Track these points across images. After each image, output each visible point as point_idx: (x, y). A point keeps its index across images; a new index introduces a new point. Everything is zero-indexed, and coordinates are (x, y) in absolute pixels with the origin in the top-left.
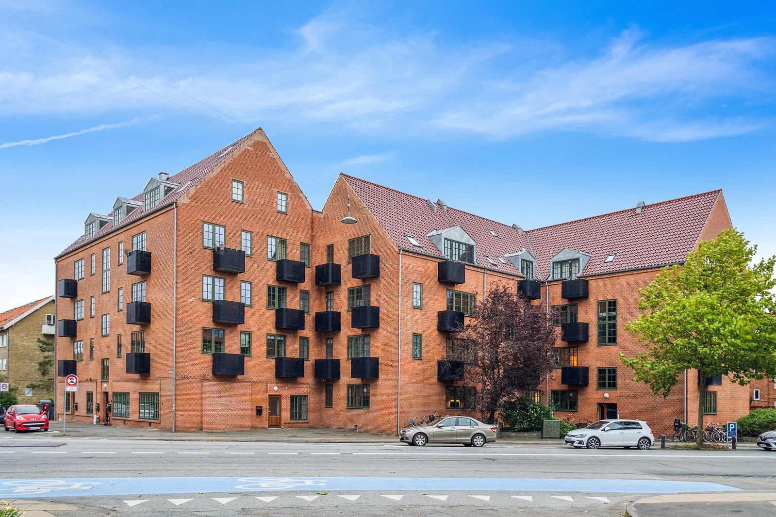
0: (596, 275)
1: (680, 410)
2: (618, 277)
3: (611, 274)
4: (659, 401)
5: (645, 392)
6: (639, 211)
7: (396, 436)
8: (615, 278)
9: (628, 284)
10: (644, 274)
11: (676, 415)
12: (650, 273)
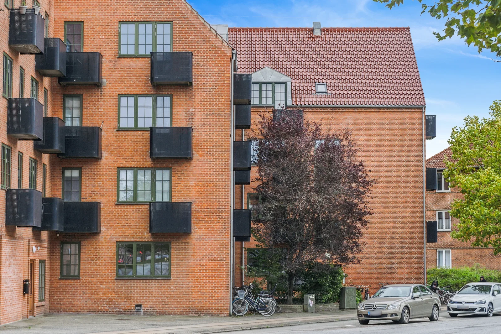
0: (313, 107)
1: (418, 271)
2: (343, 113)
3: (333, 108)
4: (394, 261)
5: (378, 251)
6: (317, 33)
7: (227, 316)
8: (338, 113)
9: (355, 122)
10: (375, 113)
11: (414, 276)
12: (382, 113)
